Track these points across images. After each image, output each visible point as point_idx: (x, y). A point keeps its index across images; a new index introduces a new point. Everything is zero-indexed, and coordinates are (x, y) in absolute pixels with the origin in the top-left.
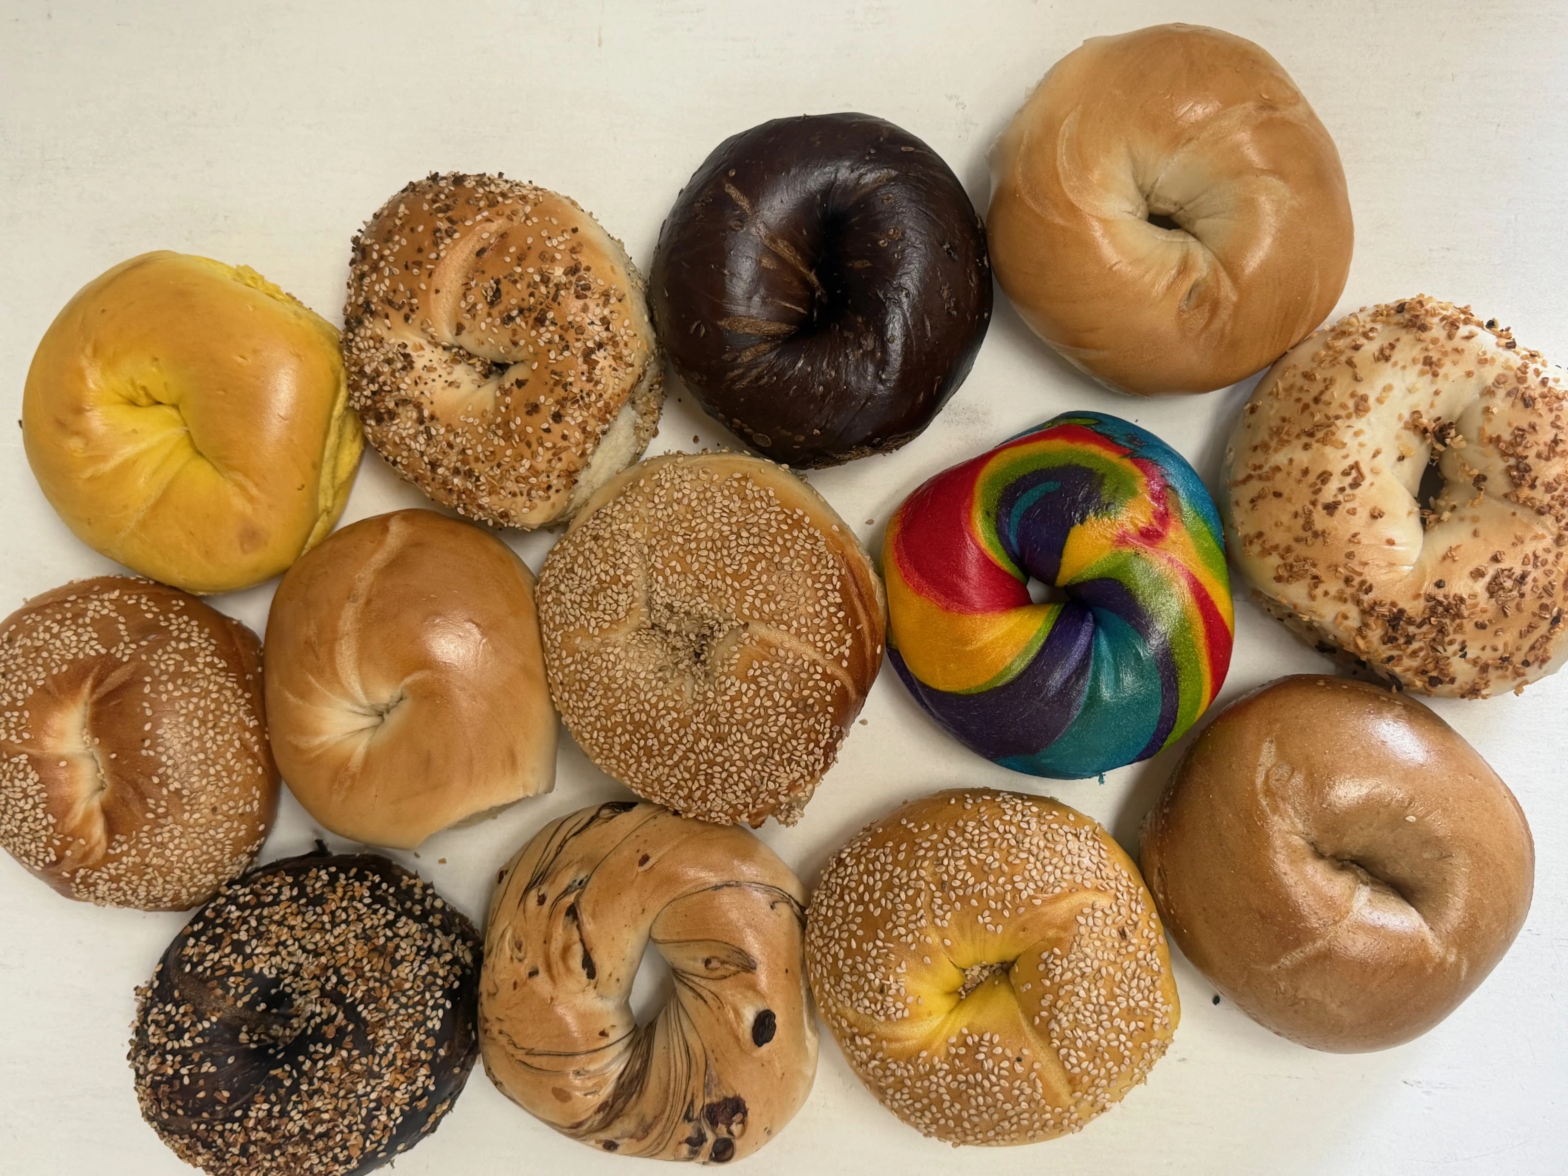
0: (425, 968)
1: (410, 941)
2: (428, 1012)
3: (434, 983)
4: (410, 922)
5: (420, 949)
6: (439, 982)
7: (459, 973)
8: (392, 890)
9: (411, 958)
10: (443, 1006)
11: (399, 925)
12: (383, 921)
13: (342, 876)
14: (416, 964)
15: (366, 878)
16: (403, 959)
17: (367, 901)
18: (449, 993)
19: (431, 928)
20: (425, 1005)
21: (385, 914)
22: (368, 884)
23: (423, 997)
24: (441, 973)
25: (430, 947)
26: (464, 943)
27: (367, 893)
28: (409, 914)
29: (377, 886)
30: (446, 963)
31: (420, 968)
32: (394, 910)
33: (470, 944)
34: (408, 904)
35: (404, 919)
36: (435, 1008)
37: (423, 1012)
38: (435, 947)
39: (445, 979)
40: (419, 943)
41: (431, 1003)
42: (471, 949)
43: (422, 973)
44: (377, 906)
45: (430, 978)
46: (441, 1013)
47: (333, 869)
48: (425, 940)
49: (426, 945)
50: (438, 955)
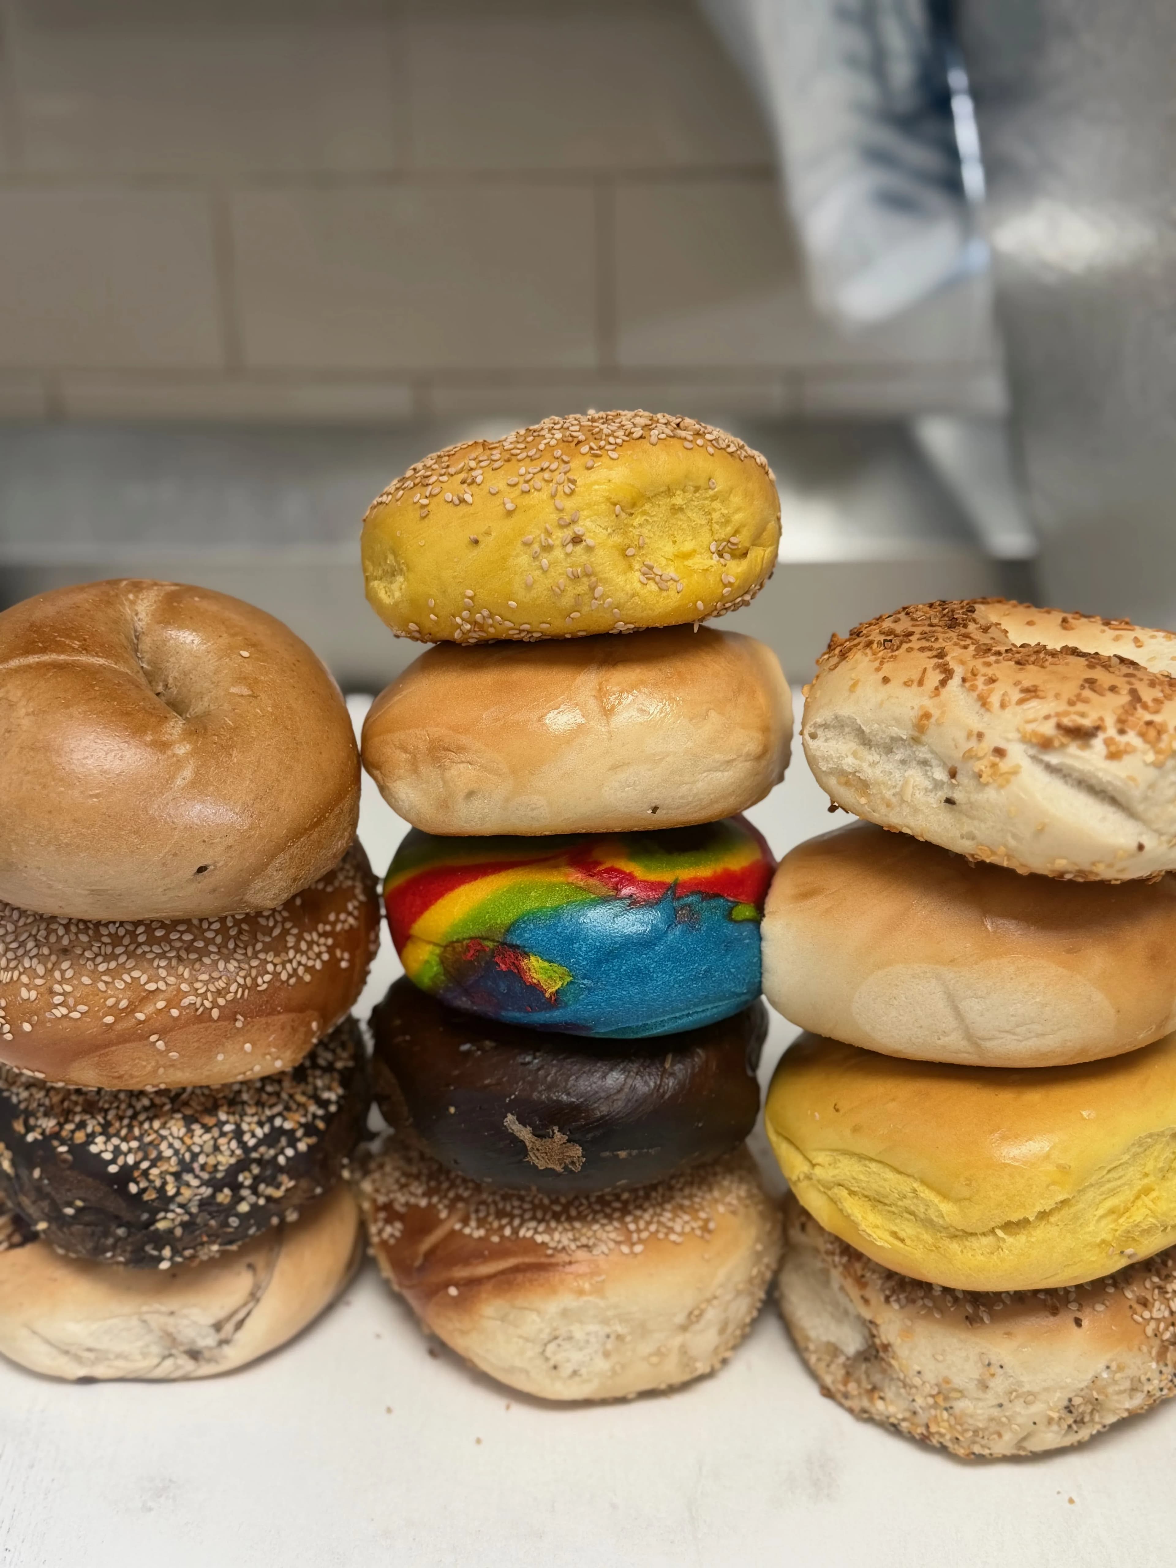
0: (168, 1153)
1: (208, 1148)
2: (115, 1141)
3: (145, 1158)
4: (233, 1161)
5: (195, 1156)
6: (145, 1165)
7: (146, 1197)
8: (281, 1160)
9: (188, 1141)
10: (113, 1161)
11: (234, 1144)
12: (245, 1127)
13: (320, 1112)
14: (177, 1144)
15: (307, 1134)
16: (190, 1131)
17: (278, 1122)
18: (127, 1174)
19: (217, 1186)
20: (125, 1139)
21: (253, 1135)
22: (299, 1133)
23: (135, 1139)
24: (154, 1172)
25: (191, 1170)
26: (183, 1224)
27: (288, 1125)
28: (242, 1165)
29: (292, 1143)
30: (165, 1183)
31: (171, 1146)
32: (255, 1148)
33: (178, 1232)
34: (256, 1170)
35: (239, 1152)
36: (117, 1151)
37: (117, 1135)
38: (188, 1177)
39: (145, 1173)
40: (202, 1159)
41: (124, 1147)
42: (171, 1231)
43: (164, 1146)
44: (267, 1129)
45: (153, 1155)
46: (107, 1156)
47: (333, 1108)
48: (203, 1167)
49: (196, 1166)
50: (177, 1176)
